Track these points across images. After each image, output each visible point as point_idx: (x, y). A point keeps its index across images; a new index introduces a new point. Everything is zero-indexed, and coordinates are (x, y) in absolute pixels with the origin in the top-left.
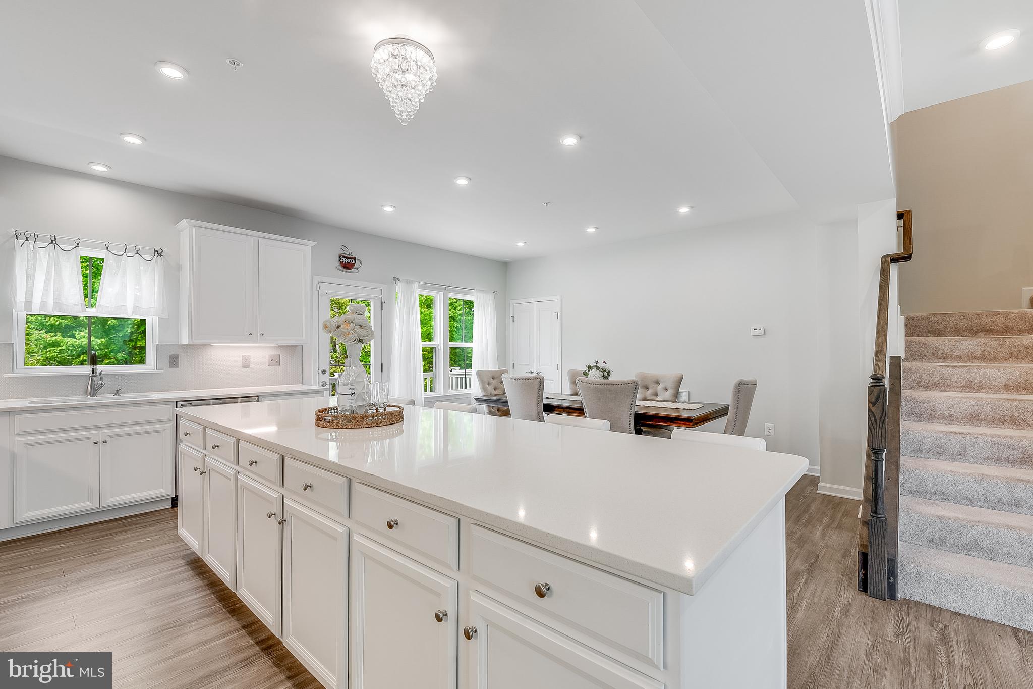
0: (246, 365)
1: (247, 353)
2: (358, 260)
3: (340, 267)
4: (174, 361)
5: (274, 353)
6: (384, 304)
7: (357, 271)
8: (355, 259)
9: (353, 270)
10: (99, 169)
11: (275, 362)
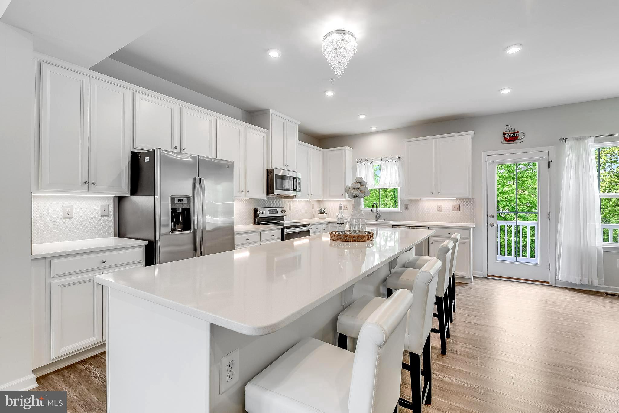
0: (440, 210)
1: (440, 203)
2: (522, 133)
3: (505, 142)
4: (406, 207)
5: (456, 203)
6: (551, 163)
7: (521, 141)
8: (518, 132)
9: (516, 141)
10: (374, 129)
11: (457, 209)
